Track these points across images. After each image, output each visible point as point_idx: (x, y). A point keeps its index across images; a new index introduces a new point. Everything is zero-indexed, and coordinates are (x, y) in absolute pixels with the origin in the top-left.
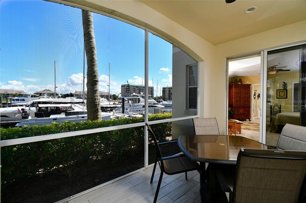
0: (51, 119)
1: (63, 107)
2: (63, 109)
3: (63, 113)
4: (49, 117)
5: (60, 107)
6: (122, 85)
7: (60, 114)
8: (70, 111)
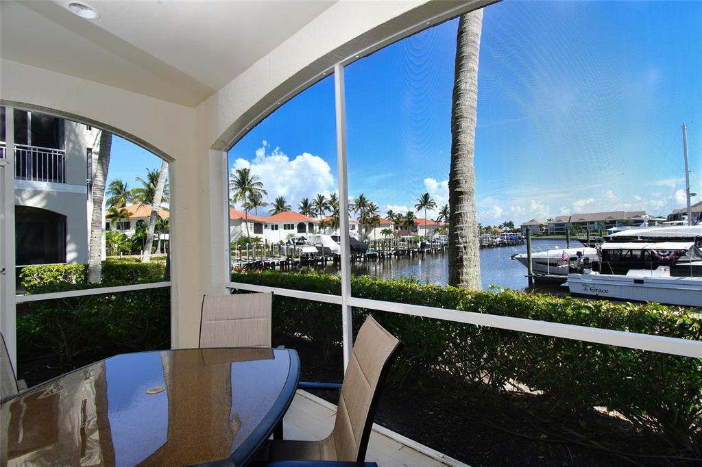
0: (628, 280)
1: (664, 251)
2: (664, 256)
3: (662, 268)
4: (626, 274)
5: (655, 251)
7: (654, 269)
8: (689, 262)
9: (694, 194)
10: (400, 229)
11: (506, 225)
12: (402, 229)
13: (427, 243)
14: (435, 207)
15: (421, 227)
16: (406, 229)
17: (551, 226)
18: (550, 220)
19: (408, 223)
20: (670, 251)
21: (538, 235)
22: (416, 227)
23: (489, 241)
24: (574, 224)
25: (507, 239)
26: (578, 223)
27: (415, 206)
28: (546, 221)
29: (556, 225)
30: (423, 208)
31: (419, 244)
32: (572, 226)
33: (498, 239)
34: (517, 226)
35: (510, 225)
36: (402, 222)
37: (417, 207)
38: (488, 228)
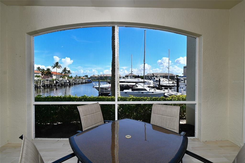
5: (129, 85)
6: (184, 66)
7: (129, 89)
8: (135, 88)
9: (133, 72)
10: (44, 75)
11: (85, 76)
12: (45, 75)
13: (58, 82)
14: (61, 68)
15: (54, 75)
16: (47, 75)
17: (99, 77)
18: (98, 75)
19: (48, 73)
20: (132, 85)
21: (95, 80)
22: (52, 75)
23: (81, 81)
24: (105, 77)
25: (87, 81)
26: (106, 77)
27: (52, 66)
28: (97, 76)
29: (100, 77)
30: (56, 68)
31: (55, 82)
32: (104, 78)
33: (84, 81)
34: (89, 77)
35: (87, 76)
36: (45, 72)
37: (53, 67)
38: (80, 77)
